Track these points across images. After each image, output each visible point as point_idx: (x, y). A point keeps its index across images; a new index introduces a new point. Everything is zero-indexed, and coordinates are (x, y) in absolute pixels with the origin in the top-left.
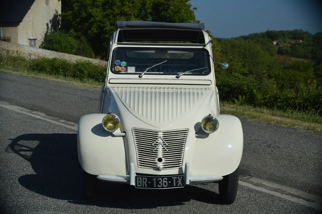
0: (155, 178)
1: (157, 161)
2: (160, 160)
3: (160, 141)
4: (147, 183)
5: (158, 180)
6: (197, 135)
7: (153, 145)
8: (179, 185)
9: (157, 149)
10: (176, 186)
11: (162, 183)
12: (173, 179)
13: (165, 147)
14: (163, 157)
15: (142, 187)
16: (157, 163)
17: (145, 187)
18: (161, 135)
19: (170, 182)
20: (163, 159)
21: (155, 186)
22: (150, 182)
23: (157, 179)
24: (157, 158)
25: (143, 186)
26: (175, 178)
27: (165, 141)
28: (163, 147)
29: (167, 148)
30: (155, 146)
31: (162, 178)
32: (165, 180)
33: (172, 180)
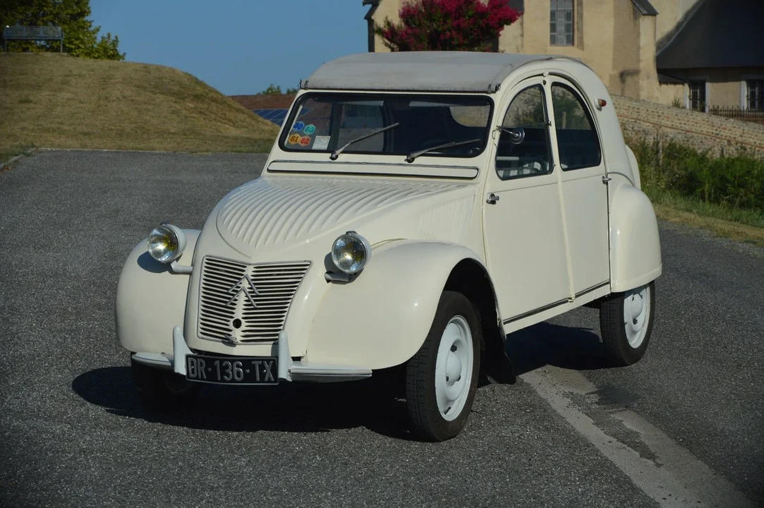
0: (218, 359)
1: (231, 326)
2: (237, 324)
3: (245, 284)
4: (206, 370)
5: (224, 364)
6: (329, 277)
7: (230, 292)
8: (266, 379)
9: (236, 300)
10: (262, 380)
11: (232, 371)
12: (254, 365)
13: (252, 296)
14: (243, 318)
15: (197, 378)
16: (231, 331)
17: (202, 379)
18: (249, 271)
19: (248, 371)
20: (243, 321)
21: (219, 378)
22: (210, 369)
23: (222, 361)
24: (232, 320)
25: (200, 377)
26: (257, 364)
27: (255, 284)
28: (247, 296)
29: (255, 301)
30: (233, 295)
31: (232, 362)
32: (238, 366)
33: (253, 368)
